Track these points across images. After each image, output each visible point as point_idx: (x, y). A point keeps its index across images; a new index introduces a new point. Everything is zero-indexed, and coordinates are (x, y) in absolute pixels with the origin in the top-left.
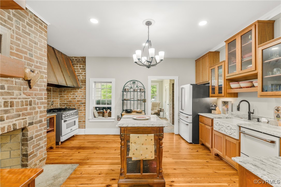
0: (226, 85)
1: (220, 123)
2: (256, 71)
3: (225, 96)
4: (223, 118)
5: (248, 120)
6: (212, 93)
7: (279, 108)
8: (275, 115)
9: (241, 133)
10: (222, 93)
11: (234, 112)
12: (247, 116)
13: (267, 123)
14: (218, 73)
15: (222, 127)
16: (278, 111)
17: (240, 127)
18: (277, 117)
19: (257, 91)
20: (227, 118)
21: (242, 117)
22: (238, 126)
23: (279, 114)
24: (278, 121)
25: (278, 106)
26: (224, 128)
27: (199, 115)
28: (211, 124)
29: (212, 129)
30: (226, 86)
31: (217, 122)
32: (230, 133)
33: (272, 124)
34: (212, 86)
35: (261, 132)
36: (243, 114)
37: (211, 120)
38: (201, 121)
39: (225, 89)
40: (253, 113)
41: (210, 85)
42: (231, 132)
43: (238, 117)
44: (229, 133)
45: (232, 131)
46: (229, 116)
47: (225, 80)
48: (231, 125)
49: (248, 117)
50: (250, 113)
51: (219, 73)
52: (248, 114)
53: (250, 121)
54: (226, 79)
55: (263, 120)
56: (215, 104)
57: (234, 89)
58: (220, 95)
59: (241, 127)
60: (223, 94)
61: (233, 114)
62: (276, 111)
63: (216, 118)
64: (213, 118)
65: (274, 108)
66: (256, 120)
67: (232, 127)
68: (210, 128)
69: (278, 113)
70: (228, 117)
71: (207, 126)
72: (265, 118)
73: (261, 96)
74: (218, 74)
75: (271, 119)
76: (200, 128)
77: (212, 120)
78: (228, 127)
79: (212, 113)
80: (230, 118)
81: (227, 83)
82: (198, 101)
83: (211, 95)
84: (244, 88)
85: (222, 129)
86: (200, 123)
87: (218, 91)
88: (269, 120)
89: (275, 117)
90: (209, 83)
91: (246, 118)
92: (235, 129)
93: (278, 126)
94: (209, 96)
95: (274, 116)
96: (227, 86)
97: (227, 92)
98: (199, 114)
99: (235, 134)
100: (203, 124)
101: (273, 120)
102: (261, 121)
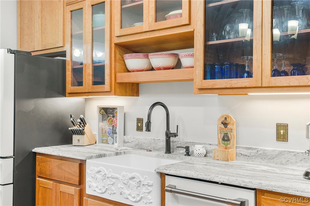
0: (115, 60)
1: (107, 173)
2: (189, 26)
3: (113, 91)
4: (110, 155)
5: (166, 153)
6: (73, 85)
7: (227, 119)
8: (220, 135)
9: (167, 193)
10: (103, 83)
11: (129, 137)
12: (163, 144)
13: (205, 156)
14: (92, 25)
15: (113, 184)
16: (225, 124)
17: (163, 176)
18: (223, 139)
19: (191, 77)
20: (117, 154)
21: (149, 148)
22: (158, 173)
23: (227, 134)
24: (226, 149)
25: (226, 113)
26: (120, 185)
27: (35, 153)
28: (77, 179)
29: (81, 193)
30: (115, 65)
31: (97, 169)
32: (136, 195)
33: (218, 156)
34: (74, 63)
35: (217, 183)
36: (153, 138)
37: (77, 165)
38: (41, 173)
39: (113, 71)
40: (175, 135)
41: (68, 58)
42: (138, 195)
43: (141, 149)
44: (134, 198)
45: (144, 189)
46: (120, 149)
47: (113, 45)
48: (138, 174)
49: (165, 146)
50: (169, 135)
51: (94, 26)
52: (164, 138)
53: (169, 154)
54: (116, 44)
55: (198, 149)
56: (82, 116)
57: (133, 71)
58: (99, 88)
59: (166, 177)
60: (106, 87)
61: (127, 141)
62: (222, 126)
63: (91, 158)
64: (84, 159)
65: (219, 120)
66: (183, 151)
67: (142, 179)
68: (72, 190)
69: (225, 131)
70: (119, 151)
71: (64, 188)
72: (201, 144)
73: (202, 91)
74: (92, 28)
75: (211, 146)
76: (40, 196)
77: (82, 165)
78: (131, 182)
79: (74, 144)
80: (124, 153)
81: (118, 56)
82: (33, 107)
83: (69, 88)
84: (159, 69)
85: (113, 188)
86: (37, 179)
87: (91, 77)
88: (209, 148)
89: (221, 140)
90: (63, 54)
91: (158, 150)
92: (151, 182)
93: (228, 160)
94: (63, 93)
95: (218, 139)
96: (117, 64)
97: (118, 81)
98: (36, 150)
99: (149, 196)
100: (52, 182)
101: (217, 147)
102: (193, 152)
